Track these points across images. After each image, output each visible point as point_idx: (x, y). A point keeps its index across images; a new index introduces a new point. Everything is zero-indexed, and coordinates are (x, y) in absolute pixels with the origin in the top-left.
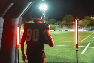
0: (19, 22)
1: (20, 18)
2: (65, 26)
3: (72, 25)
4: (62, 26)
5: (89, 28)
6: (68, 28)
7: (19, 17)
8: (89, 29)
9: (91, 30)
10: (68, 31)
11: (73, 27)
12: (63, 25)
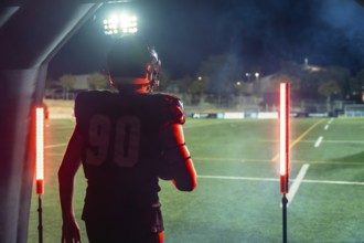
0: (37, 84)
1: (40, 68)
2: (206, 96)
3: (232, 95)
4: (197, 98)
5: (300, 106)
6: (218, 108)
7: (38, 65)
8: (297, 110)
9: (306, 115)
10: (220, 116)
11: (236, 103)
12: (199, 94)
